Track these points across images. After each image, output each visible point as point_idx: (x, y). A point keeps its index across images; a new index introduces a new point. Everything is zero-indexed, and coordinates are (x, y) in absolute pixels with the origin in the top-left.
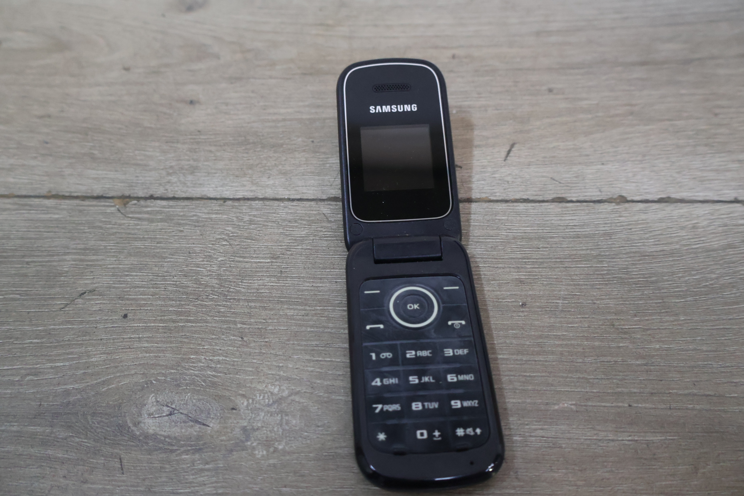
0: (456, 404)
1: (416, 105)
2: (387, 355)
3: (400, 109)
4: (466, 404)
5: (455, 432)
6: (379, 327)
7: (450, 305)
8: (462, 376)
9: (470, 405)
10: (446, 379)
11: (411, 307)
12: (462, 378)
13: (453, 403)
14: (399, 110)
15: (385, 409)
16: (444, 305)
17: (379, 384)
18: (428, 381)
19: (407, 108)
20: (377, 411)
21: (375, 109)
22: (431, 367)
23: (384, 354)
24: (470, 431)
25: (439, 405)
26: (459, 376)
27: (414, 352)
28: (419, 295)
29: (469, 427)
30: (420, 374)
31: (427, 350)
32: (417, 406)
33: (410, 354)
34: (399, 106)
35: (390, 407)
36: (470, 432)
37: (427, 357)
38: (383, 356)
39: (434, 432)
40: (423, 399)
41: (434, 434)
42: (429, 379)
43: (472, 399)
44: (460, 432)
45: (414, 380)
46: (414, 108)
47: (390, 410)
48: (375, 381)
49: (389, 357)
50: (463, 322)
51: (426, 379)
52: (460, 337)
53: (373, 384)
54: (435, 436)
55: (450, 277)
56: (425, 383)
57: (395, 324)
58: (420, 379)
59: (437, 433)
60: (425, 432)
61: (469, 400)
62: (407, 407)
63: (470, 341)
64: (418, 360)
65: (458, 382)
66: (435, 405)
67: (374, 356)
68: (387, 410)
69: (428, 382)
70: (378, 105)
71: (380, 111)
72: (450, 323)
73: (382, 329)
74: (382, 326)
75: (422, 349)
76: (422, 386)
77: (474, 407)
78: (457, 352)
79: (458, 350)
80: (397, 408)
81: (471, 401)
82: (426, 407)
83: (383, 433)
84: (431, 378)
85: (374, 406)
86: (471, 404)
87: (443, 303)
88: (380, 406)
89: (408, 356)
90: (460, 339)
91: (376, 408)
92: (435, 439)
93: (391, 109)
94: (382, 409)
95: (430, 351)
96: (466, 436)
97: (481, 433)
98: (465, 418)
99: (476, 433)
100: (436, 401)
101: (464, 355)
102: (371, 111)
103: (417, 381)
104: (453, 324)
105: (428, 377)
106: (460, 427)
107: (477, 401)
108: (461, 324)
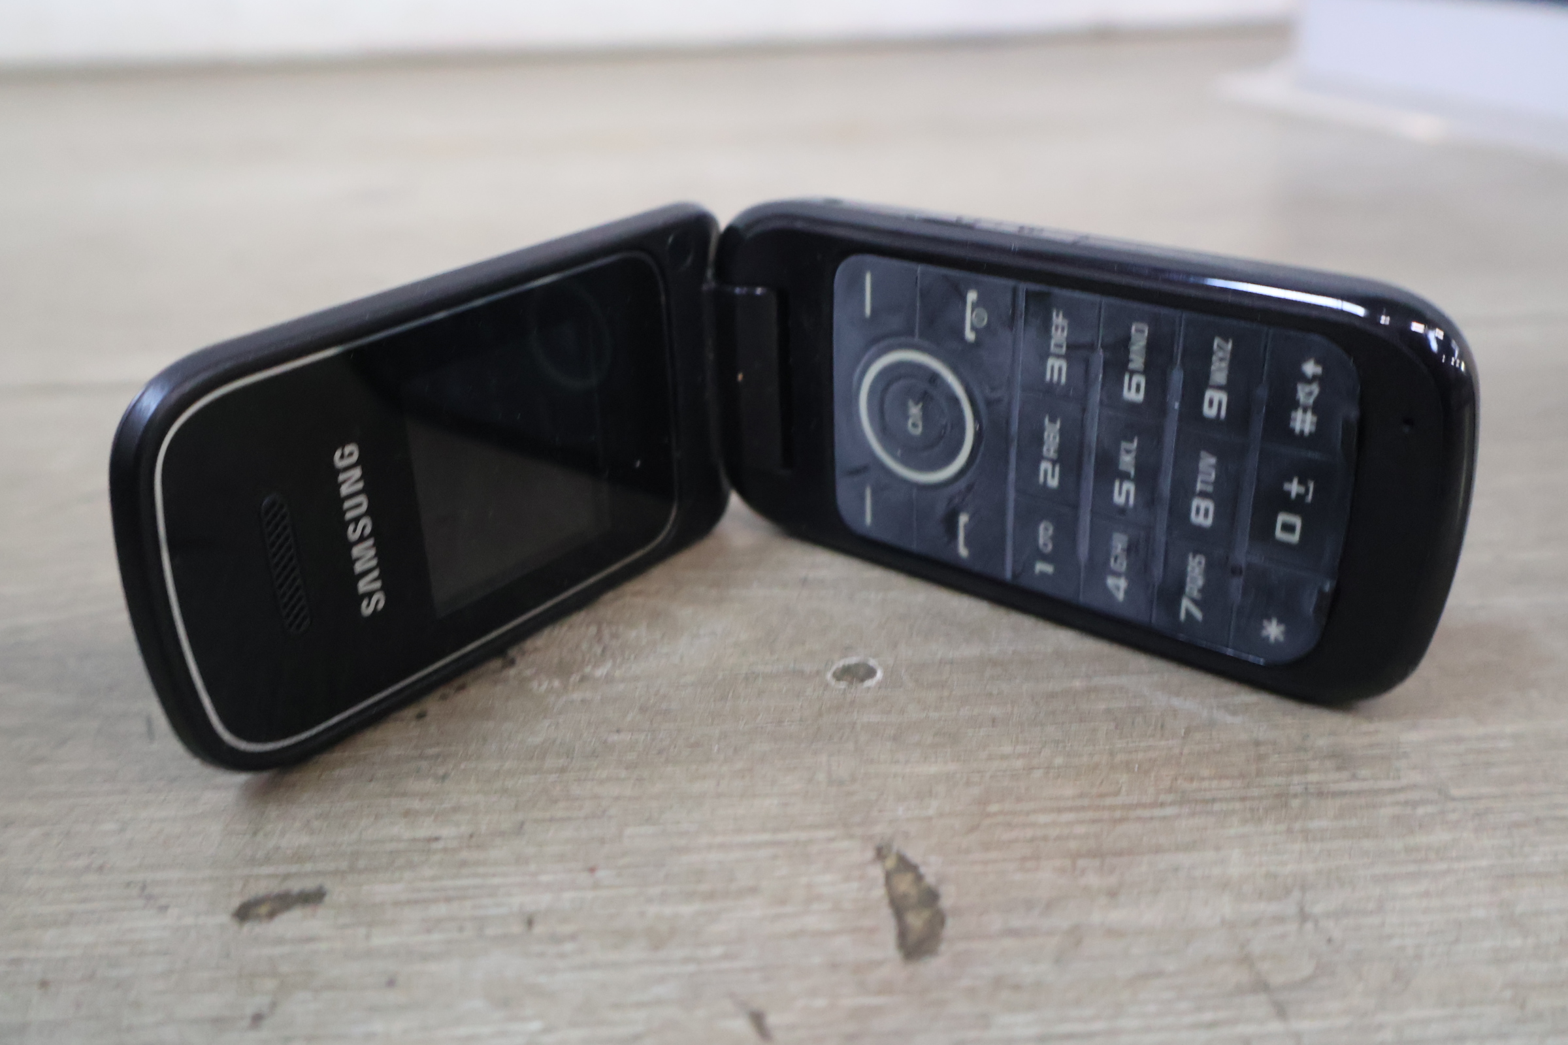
0: (1215, 403)
1: (338, 454)
2: (1045, 533)
3: (359, 505)
4: (1219, 372)
5: (1301, 440)
6: (965, 526)
7: (918, 316)
8: (1132, 356)
9: (1224, 365)
10: (1132, 406)
11: (915, 425)
12: (1137, 360)
13: (1209, 412)
14: (364, 508)
15: (1195, 594)
16: (917, 330)
17: (1123, 583)
18: (1133, 455)
19: (351, 482)
20: (1198, 614)
21: (370, 595)
22: (1093, 434)
23: (1041, 541)
24: (1306, 393)
25: (1212, 452)
26: (1131, 366)
27: (1045, 466)
28: (885, 390)
29: (1295, 391)
30: (1108, 471)
31: (1041, 430)
32: (1202, 513)
33: (1050, 476)
34: (349, 515)
35: (1194, 580)
36: (1310, 394)
37: (1062, 432)
38: (1045, 545)
39: (1289, 493)
40: (1184, 491)
41: (1293, 494)
42: (1128, 452)
43: (1208, 354)
44: (1303, 422)
45: (1124, 493)
46: (347, 456)
47: (1200, 582)
48: (1114, 592)
49: (1051, 531)
50: (972, 296)
51: (1127, 461)
52: (1011, 322)
53: (1120, 596)
54: (1300, 497)
55: (836, 286)
56: (1138, 466)
57: (962, 484)
58: (1124, 476)
59: (1294, 488)
60: (1282, 518)
61: (1209, 363)
62: (1199, 539)
63: (1029, 295)
64: (1069, 459)
65: (1147, 371)
66: (1208, 463)
67: (1041, 567)
68: (1201, 591)
69: (1137, 458)
70: (355, 588)
71: (376, 573)
72: (970, 336)
73: (971, 519)
74: (963, 519)
75: (1039, 440)
76: (1146, 476)
77: (1234, 353)
78: (1059, 346)
79: (1053, 343)
80: (1200, 563)
81: (1214, 358)
82: (1210, 489)
83: (1265, 623)
84: (1124, 445)
85: (1183, 615)
86: (1221, 360)
87: (911, 333)
88: (1186, 604)
89: (1053, 482)
90: (1021, 323)
91: (1188, 613)
92: (1310, 497)
93: (362, 539)
94: (1195, 602)
95: (1047, 420)
96: (1317, 408)
97: (1318, 362)
98: (1262, 393)
99: (1315, 378)
100: (1197, 459)
101: (1070, 325)
102: (381, 605)
103: (1129, 486)
104: (973, 328)
105: (1123, 452)
106: (1287, 419)
107: (1217, 342)
108: (975, 306)
